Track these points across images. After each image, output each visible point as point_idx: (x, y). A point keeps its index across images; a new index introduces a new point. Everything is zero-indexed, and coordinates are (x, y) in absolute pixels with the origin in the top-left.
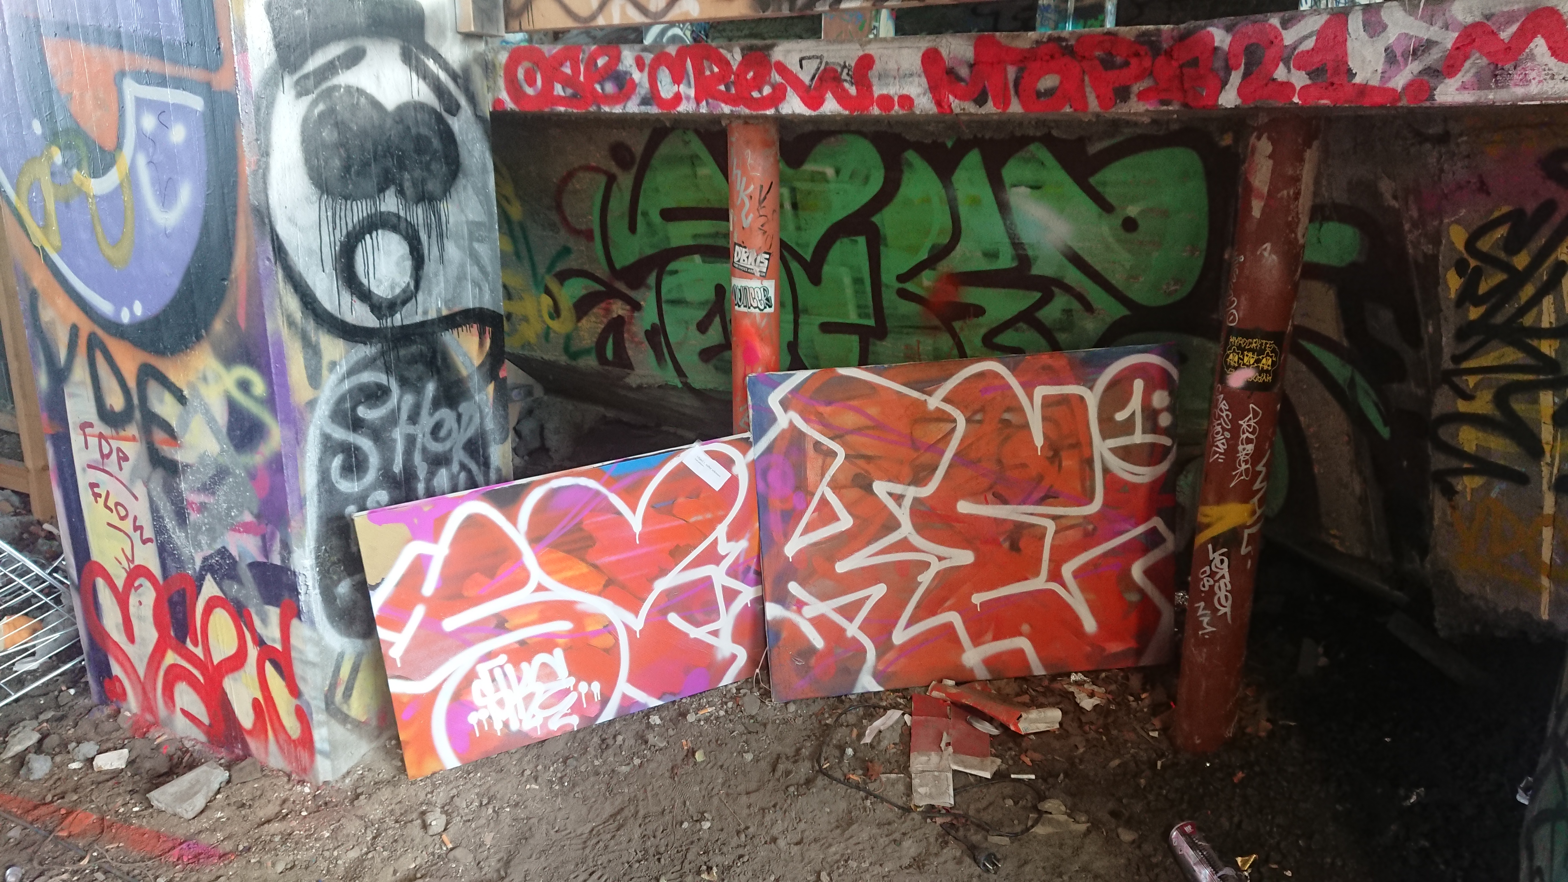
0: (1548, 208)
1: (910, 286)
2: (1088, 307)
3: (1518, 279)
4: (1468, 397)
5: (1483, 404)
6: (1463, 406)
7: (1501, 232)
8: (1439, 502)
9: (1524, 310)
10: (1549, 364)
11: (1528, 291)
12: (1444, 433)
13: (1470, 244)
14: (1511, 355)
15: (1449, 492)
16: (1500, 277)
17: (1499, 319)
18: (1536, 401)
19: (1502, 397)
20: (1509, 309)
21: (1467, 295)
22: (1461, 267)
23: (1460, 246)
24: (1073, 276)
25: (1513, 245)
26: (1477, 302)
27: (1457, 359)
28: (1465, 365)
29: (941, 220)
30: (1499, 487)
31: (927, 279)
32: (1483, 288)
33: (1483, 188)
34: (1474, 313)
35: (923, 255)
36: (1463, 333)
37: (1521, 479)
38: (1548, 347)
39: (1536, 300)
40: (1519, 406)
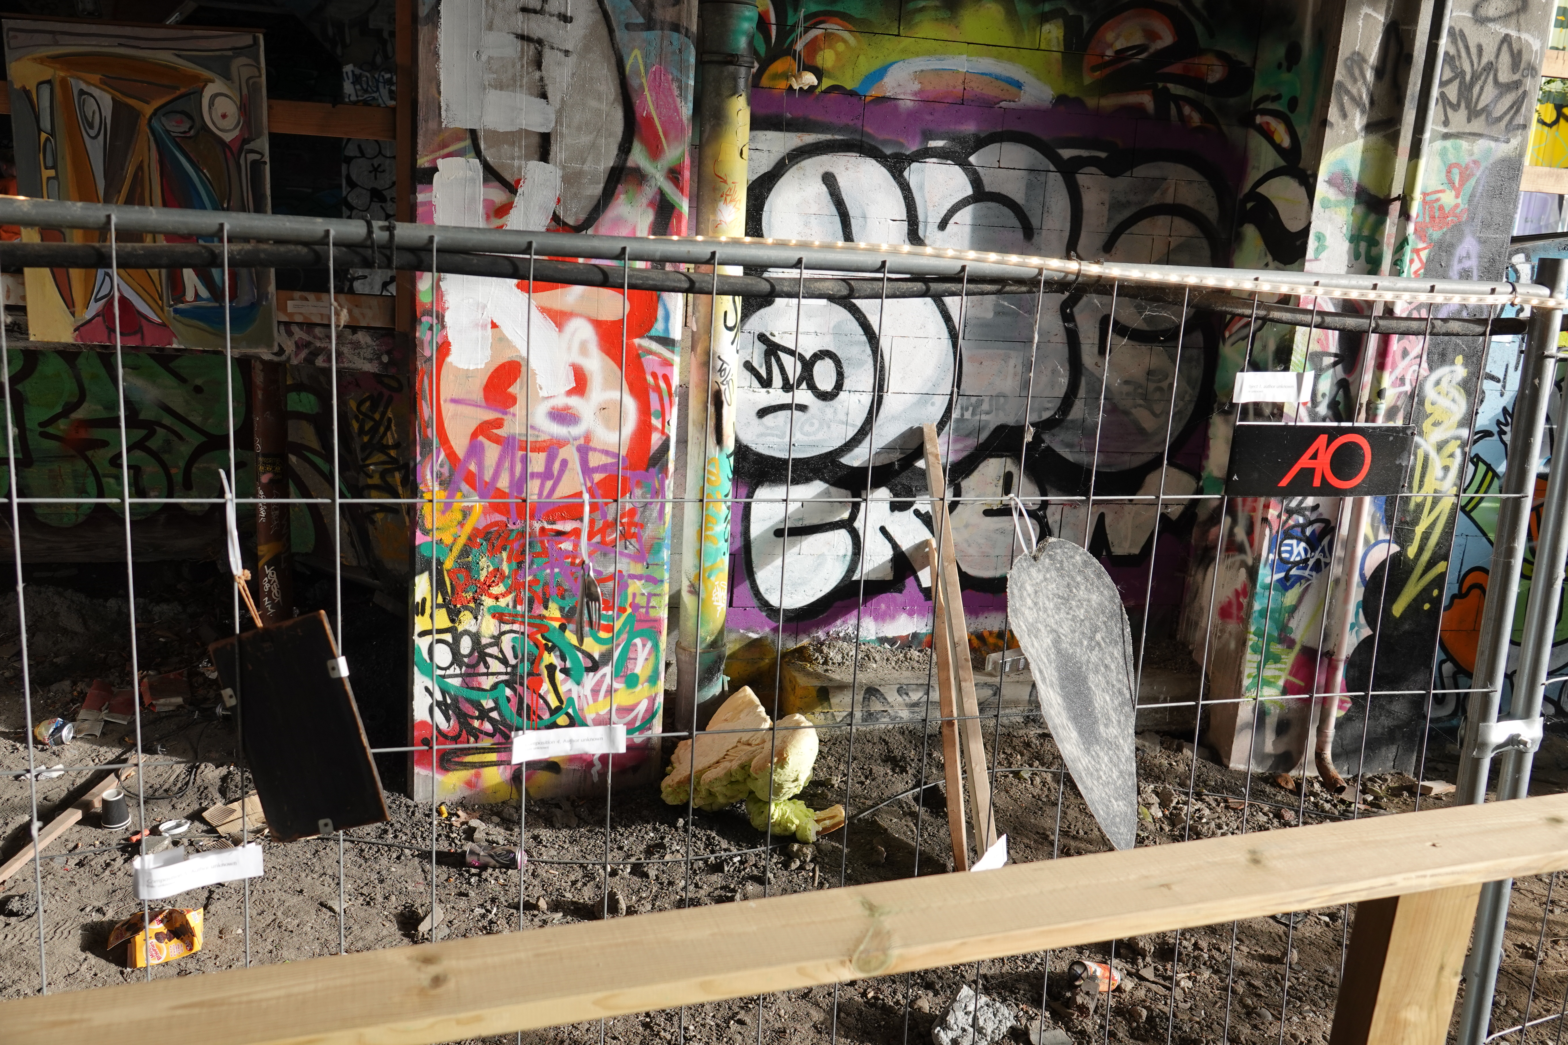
0: (381, 395)
1: (50, 430)
2: (180, 437)
3: (377, 424)
4: (371, 477)
6: (370, 481)
7: (368, 404)
8: (370, 528)
9: (382, 437)
10: (394, 461)
11: (382, 429)
13: (358, 408)
14: (383, 458)
15: (373, 522)
16: (371, 424)
17: (375, 441)
18: (394, 477)
20: (377, 438)
21: (361, 431)
23: (355, 409)
24: (167, 420)
26: (366, 434)
27: (364, 460)
28: (368, 462)
29: (69, 386)
30: (390, 516)
31: (62, 425)
32: (367, 428)
34: (366, 439)
35: (58, 409)
36: (364, 447)
37: (396, 511)
38: (393, 453)
39: (385, 434)
40: (389, 479)
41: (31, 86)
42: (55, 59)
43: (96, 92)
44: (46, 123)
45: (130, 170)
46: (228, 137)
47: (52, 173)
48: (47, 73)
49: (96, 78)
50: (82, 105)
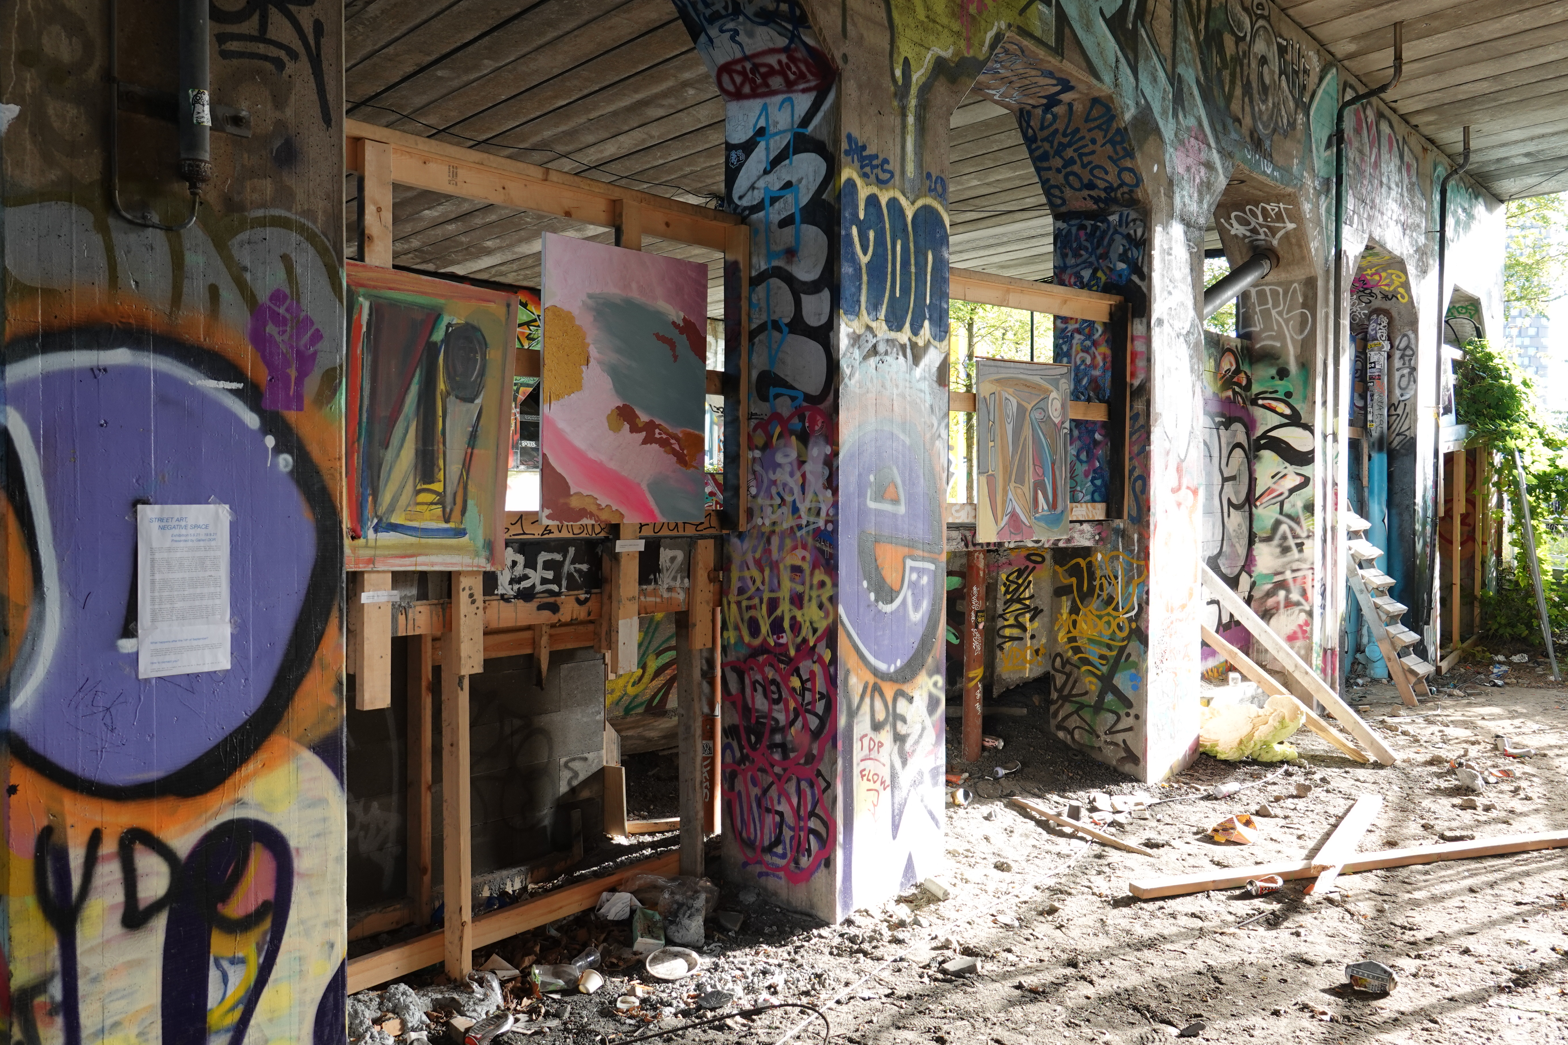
0: (1027, 567)
3: (1019, 586)
4: (1007, 620)
5: (1011, 621)
6: (1006, 623)
7: (1016, 574)
8: (999, 653)
9: (1021, 594)
10: (1028, 606)
11: (1022, 589)
12: (1001, 633)
13: (1007, 579)
14: (1019, 606)
15: (1002, 649)
17: (1015, 597)
18: (1024, 617)
19: (1016, 619)
20: (1017, 595)
22: (1005, 585)
23: (1005, 579)
25: (1018, 577)
26: (1010, 594)
27: (1004, 611)
28: (1007, 612)
30: (1016, 642)
33: (1010, 564)
34: (1009, 597)
36: (1006, 604)
37: (1021, 639)
38: (1027, 602)
40: (1021, 619)
41: (987, 397)
42: (998, 381)
43: (1011, 398)
44: (992, 418)
45: (1022, 440)
46: (1057, 421)
47: (992, 444)
48: (994, 388)
49: (1011, 390)
50: (1006, 405)
